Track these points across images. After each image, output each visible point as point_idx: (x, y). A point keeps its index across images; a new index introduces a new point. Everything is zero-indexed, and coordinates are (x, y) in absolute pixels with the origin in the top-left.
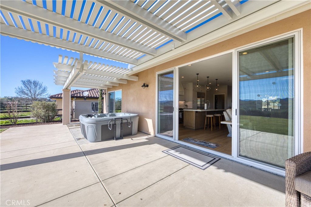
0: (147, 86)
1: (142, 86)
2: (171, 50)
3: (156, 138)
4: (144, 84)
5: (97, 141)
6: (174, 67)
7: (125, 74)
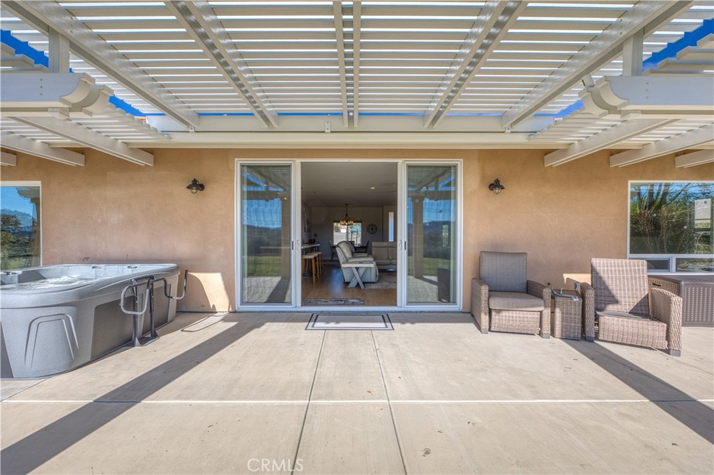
0: (201, 187)
1: (188, 188)
2: (323, 130)
3: (235, 315)
4: (195, 182)
5: (78, 365)
6: (294, 159)
7: (119, 141)
